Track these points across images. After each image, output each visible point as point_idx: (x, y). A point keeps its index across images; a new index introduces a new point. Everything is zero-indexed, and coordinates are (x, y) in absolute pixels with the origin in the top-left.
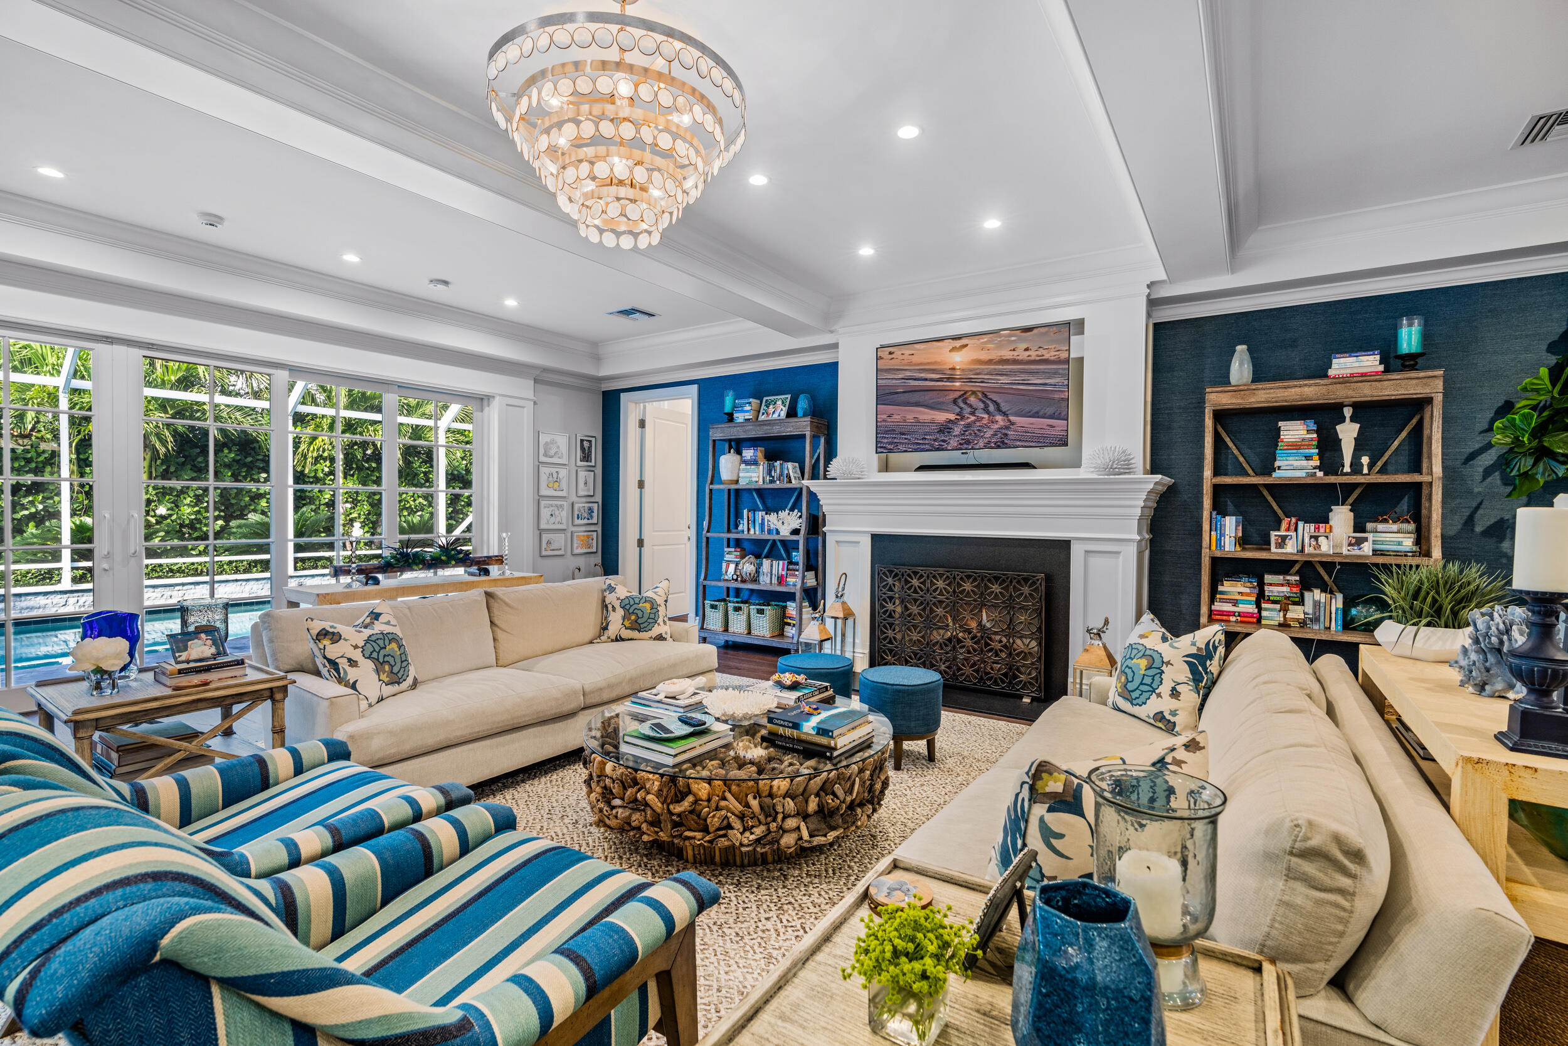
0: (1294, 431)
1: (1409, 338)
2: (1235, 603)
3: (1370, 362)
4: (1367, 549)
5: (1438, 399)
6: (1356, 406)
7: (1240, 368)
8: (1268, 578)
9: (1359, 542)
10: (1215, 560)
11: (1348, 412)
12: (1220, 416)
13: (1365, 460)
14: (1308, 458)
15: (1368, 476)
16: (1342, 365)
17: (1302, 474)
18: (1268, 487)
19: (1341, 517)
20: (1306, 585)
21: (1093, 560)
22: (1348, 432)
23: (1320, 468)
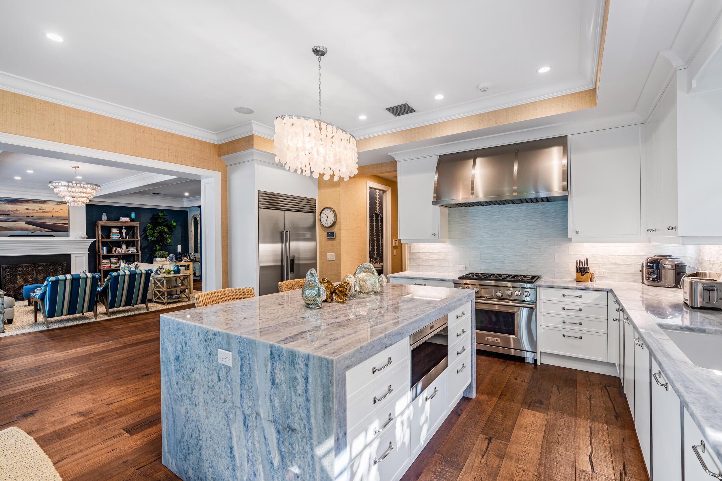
0: (115, 230)
1: (133, 215)
2: (106, 264)
3: (128, 219)
4: (130, 252)
5: (139, 227)
6: (125, 227)
7: (104, 217)
8: (112, 259)
9: (128, 251)
10: (103, 256)
11: (124, 228)
12: (102, 227)
13: (128, 236)
14: (118, 236)
15: (128, 240)
16: (123, 219)
17: (117, 239)
18: (109, 241)
19: (124, 246)
20: (119, 259)
21: (77, 258)
22: (124, 231)
23: (120, 238)
